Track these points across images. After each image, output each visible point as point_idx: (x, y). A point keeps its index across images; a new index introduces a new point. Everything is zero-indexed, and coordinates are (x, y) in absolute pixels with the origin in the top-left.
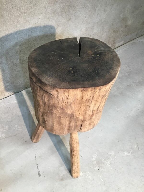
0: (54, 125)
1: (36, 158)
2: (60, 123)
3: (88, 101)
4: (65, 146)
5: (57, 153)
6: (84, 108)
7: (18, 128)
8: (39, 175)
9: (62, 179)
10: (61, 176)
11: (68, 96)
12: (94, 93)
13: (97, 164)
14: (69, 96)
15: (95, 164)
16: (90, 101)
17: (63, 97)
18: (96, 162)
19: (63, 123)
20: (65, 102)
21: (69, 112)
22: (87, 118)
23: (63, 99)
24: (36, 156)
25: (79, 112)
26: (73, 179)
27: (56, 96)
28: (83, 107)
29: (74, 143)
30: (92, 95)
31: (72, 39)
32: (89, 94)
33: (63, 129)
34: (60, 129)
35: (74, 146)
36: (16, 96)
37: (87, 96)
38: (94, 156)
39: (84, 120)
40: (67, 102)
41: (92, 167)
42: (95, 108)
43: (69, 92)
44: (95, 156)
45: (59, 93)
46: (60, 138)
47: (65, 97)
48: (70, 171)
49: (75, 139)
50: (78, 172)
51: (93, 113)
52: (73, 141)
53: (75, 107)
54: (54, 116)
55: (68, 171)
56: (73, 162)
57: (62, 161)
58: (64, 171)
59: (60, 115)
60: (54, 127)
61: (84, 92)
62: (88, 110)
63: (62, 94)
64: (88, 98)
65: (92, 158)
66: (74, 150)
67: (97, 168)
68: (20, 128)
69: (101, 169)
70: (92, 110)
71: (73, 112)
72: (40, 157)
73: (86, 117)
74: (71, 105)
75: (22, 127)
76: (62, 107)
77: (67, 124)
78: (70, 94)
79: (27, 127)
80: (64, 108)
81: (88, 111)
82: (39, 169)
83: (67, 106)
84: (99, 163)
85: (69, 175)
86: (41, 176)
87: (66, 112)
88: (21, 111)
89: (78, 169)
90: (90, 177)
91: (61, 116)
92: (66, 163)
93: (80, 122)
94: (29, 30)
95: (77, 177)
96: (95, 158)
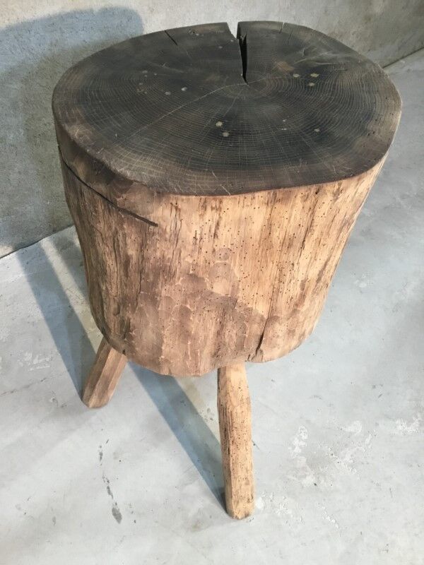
0: (163, 342)
1: (101, 458)
2: (184, 333)
3: (288, 244)
4: (197, 413)
6: (275, 272)
7: (35, 362)
8: (117, 516)
9: (196, 526)
10: (190, 515)
11: (218, 224)
12: (312, 210)
13: (308, 468)
14: (222, 224)
15: (303, 468)
16: (297, 244)
17: (198, 232)
18: (304, 460)
19: (196, 333)
20: (204, 250)
21: (220, 288)
22: (283, 312)
23: (198, 237)
24: (101, 454)
25: (255, 290)
26: (234, 524)
27: (168, 230)
28: (272, 270)
29: (235, 404)
30: (305, 220)
31: (210, 29)
32: (294, 213)
33: (196, 354)
34: (186, 354)
35: (234, 412)
37: (286, 221)
38: (296, 442)
39: (272, 319)
40: (214, 251)
41: (295, 479)
42: (313, 273)
43: (219, 209)
44: (300, 439)
45: (184, 216)
46: (179, 387)
47: (206, 230)
48: (223, 497)
49: (236, 388)
50: (250, 498)
51: (303, 289)
52: (231, 394)
53: (242, 268)
54: (162, 307)
55: (214, 496)
56: (231, 465)
57: (192, 464)
58: (200, 497)
59: (186, 302)
60: (163, 348)
61: (278, 205)
62: (287, 278)
63: (195, 217)
64: (291, 233)
65: (290, 448)
66: (235, 425)
67: (309, 480)
68: (41, 361)
69: (323, 481)
70: (300, 277)
71: (235, 288)
72: (114, 454)
73: (278, 305)
74: (227, 261)
75: (48, 359)
76: (191, 272)
77: (211, 336)
78: (223, 216)
79: (65, 358)
80: (200, 275)
81: (286, 283)
82: (113, 494)
83: (212, 264)
84: (316, 462)
85: (218, 509)
86: (122, 521)
87: (209, 288)
88: (42, 306)
89: (249, 487)
90: (290, 512)
91: (188, 306)
92: (204, 469)
93: (256, 326)
94: (52, 23)
95: (247, 515)
96: (300, 447)
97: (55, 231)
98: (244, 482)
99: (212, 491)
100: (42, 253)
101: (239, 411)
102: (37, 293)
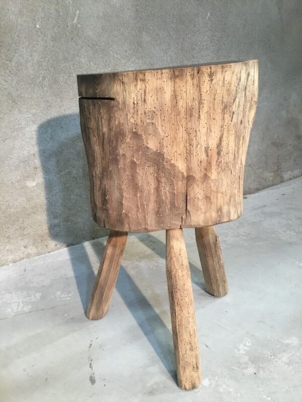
0: (122, 196)
1: (90, 347)
2: (136, 187)
3: (190, 112)
4: (165, 327)
5: (145, 339)
6: (185, 136)
7: (62, 296)
8: (93, 381)
9: (152, 392)
10: (148, 385)
11: (145, 92)
12: (199, 87)
13: (250, 363)
14: (147, 91)
15: (246, 363)
16: (196, 115)
17: (135, 99)
18: (246, 358)
19: (142, 186)
20: (139, 113)
21: (152, 144)
23: (135, 102)
24: (91, 345)
25: (174, 149)
26: (183, 393)
27: (120, 102)
28: (182, 134)
29: (177, 267)
30: (196, 96)
32: (188, 87)
33: (144, 207)
34: (138, 207)
36: (70, 251)
37: (185, 93)
38: (241, 347)
39: (189, 179)
40: (145, 113)
41: (238, 369)
42: (213, 143)
43: (143, 80)
44: (245, 345)
45: (127, 87)
46: (155, 312)
47: (139, 97)
48: (175, 377)
49: (178, 253)
50: (195, 366)
51: (208, 156)
52: (174, 259)
53: (164, 128)
54: (121, 165)
55: (169, 375)
56: (177, 327)
59: (133, 156)
60: (123, 202)
61: (177, 80)
62: (194, 143)
63: (132, 88)
64: (190, 105)
65: (235, 350)
67: (251, 370)
68: (65, 296)
69: (261, 372)
70: (204, 145)
71: (161, 145)
72: (100, 345)
73: (192, 166)
74: (153, 121)
75: (70, 295)
76: (134, 130)
77: (152, 191)
78: (147, 85)
79: (81, 295)
80: (139, 133)
81: (195, 147)
82: (93, 369)
83: (145, 124)
84: (255, 360)
85: (171, 384)
86: (95, 385)
87: (145, 144)
88: (75, 271)
90: (231, 390)
91: (135, 160)
92: (165, 358)
93: (181, 183)
95: (194, 387)
96: (244, 350)
97: (93, 239)
98: (188, 347)
99: (169, 372)
100: (83, 248)
101: (181, 275)
102: (74, 264)
